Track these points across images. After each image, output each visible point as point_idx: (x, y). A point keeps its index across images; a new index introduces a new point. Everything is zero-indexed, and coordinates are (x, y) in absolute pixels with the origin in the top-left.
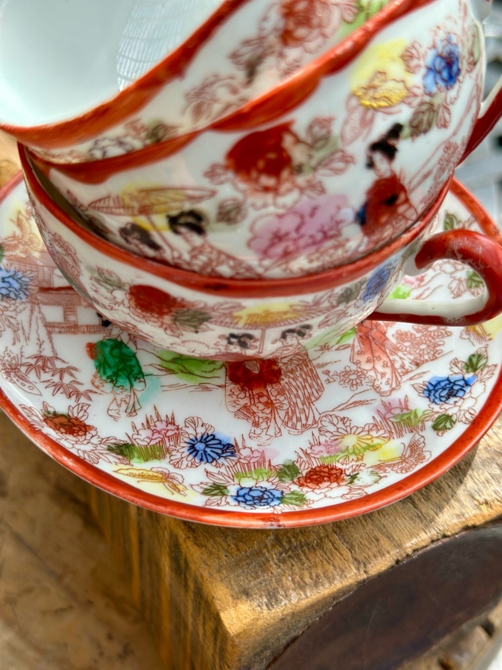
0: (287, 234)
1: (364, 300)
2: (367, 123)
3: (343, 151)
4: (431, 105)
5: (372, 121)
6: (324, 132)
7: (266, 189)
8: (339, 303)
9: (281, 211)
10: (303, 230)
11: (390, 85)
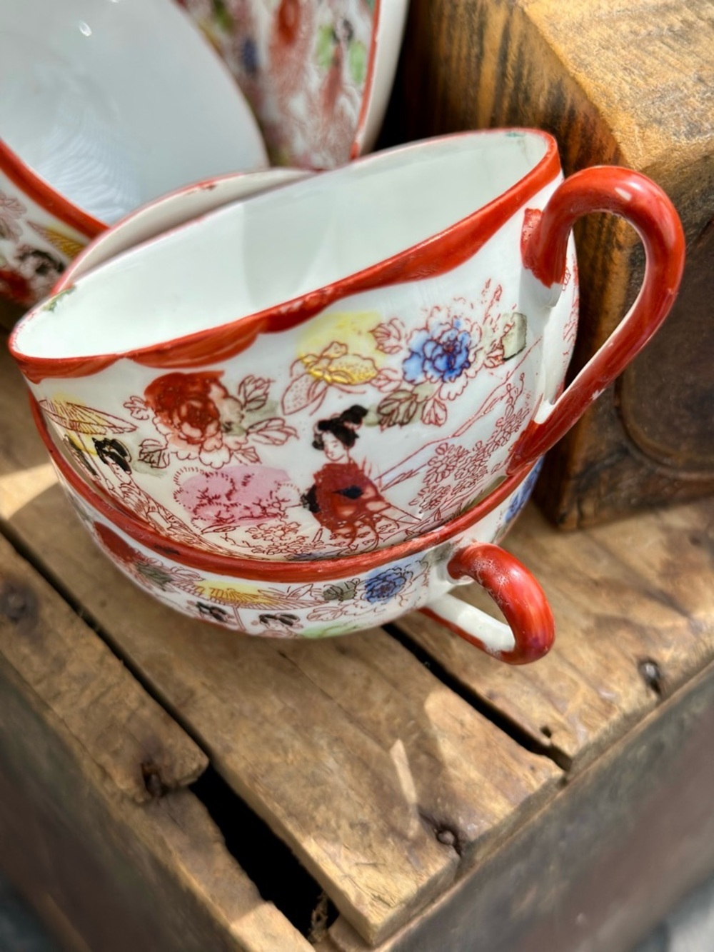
0: (217, 497)
1: (368, 600)
2: (315, 396)
3: (284, 421)
4: (413, 397)
5: (323, 394)
6: (259, 392)
8: (327, 600)
9: (208, 469)
10: (235, 498)
11: (349, 360)
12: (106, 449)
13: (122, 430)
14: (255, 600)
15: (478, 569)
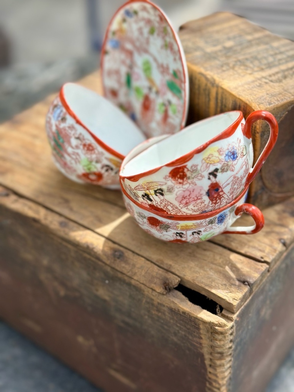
0: (186, 197)
1: (218, 224)
2: (207, 167)
3: (201, 174)
4: (227, 165)
5: (209, 166)
6: (195, 168)
7: (180, 183)
8: (209, 224)
9: (184, 190)
10: (191, 196)
11: (214, 158)
12: (158, 192)
13: (162, 185)
14: (192, 227)
15: (244, 209)
